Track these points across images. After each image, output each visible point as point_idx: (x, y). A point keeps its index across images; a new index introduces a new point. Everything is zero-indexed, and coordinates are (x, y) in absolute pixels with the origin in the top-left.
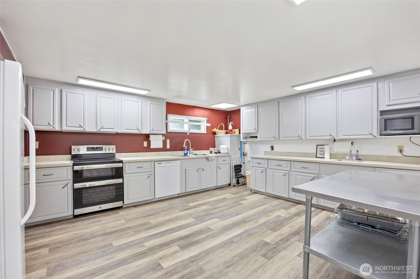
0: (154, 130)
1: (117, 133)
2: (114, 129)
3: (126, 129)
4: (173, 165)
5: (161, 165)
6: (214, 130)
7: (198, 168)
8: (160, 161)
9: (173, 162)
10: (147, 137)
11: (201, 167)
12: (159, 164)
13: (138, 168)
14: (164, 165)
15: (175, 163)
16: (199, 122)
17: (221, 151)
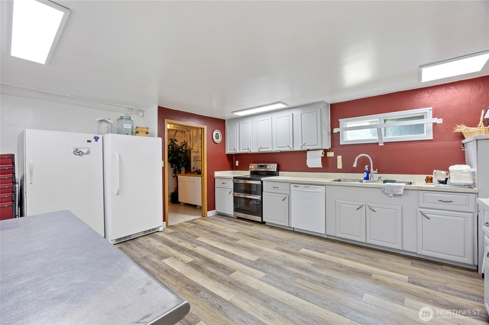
0: (306, 145)
1: (281, 152)
2: (269, 148)
3: (279, 147)
4: (313, 191)
5: (297, 189)
6: (457, 130)
7: (361, 204)
8: (297, 184)
9: (315, 188)
11: (367, 204)
12: (295, 187)
13: (274, 188)
14: (300, 190)
15: (317, 189)
16: (422, 117)
17: (452, 181)
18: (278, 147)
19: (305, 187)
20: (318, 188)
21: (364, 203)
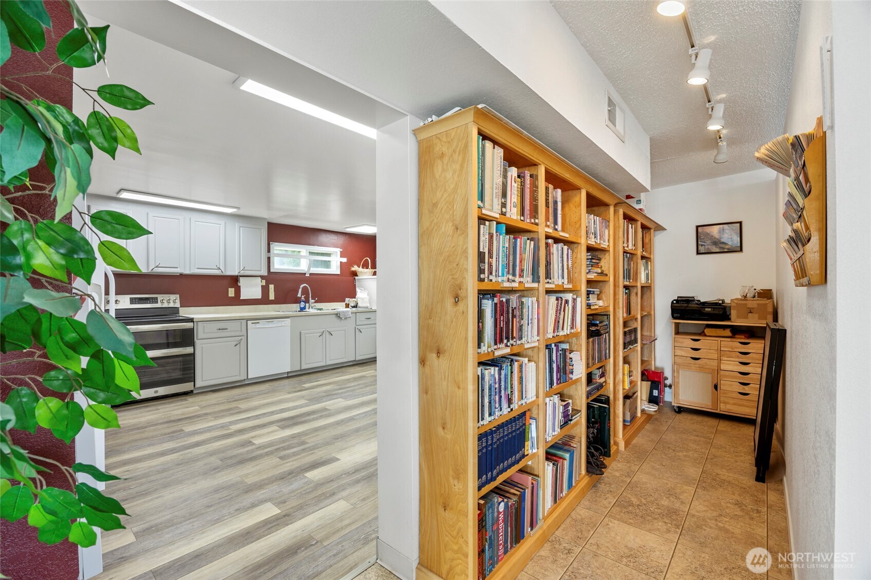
0: (245, 269)
2: (177, 268)
4: (279, 326)
5: (258, 325)
6: (353, 269)
7: (322, 330)
8: (256, 319)
9: (278, 321)
10: (234, 281)
11: (327, 329)
12: (254, 324)
13: (219, 331)
14: (262, 326)
15: (282, 323)
16: (328, 255)
17: (360, 305)
18: (198, 268)
19: (268, 322)
20: (284, 321)
21: (324, 330)
